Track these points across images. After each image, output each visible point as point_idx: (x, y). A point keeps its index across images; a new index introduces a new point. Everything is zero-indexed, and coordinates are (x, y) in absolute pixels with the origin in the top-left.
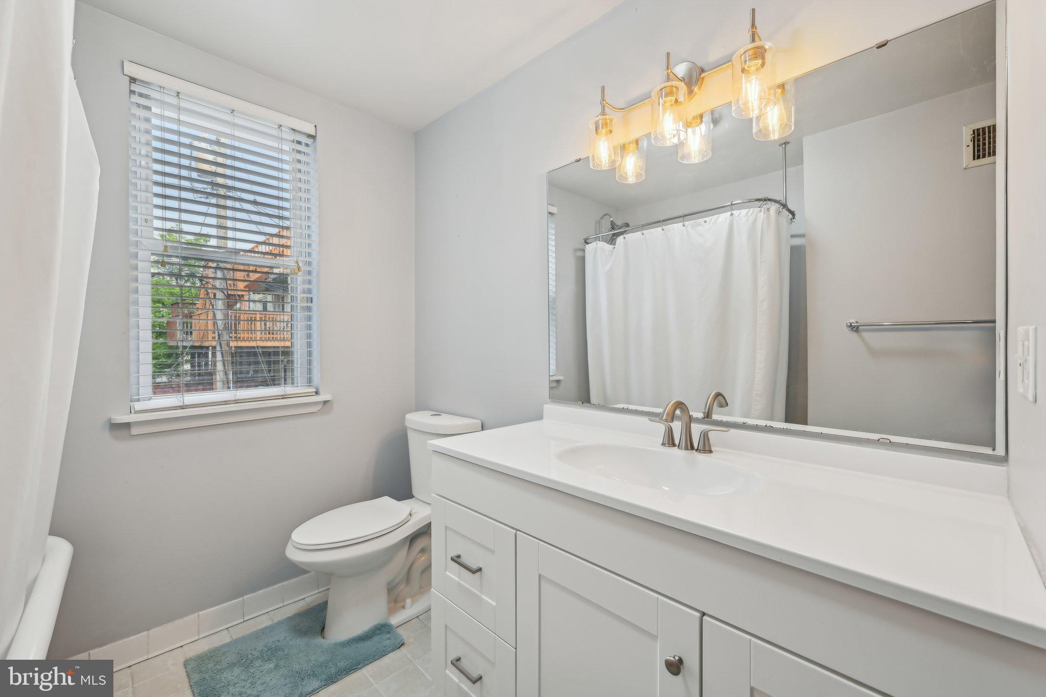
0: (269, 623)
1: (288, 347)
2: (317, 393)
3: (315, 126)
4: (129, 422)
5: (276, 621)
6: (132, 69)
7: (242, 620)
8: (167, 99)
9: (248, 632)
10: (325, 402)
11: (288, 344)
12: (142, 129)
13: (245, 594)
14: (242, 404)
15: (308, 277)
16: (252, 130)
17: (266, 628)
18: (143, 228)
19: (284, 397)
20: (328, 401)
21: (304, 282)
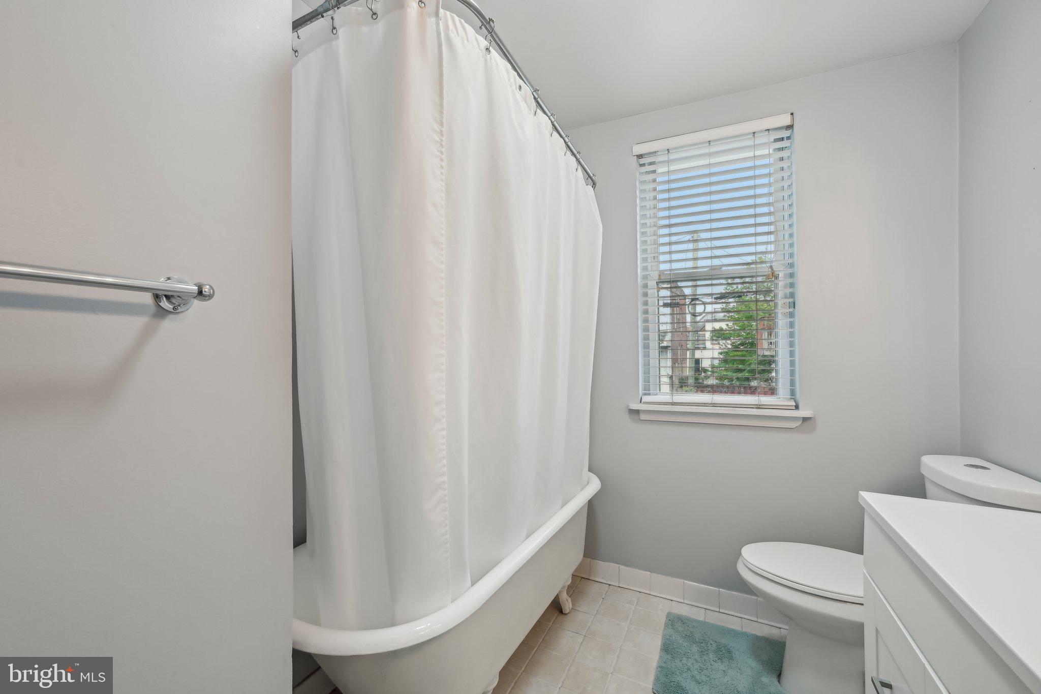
0: (737, 627)
1: (772, 356)
2: (797, 407)
3: (792, 114)
4: (638, 410)
5: (744, 630)
6: (638, 149)
7: (718, 610)
8: (661, 159)
9: (719, 623)
10: (805, 419)
11: (773, 353)
12: (651, 189)
13: (722, 588)
14: (718, 408)
15: (790, 281)
16: (733, 149)
17: (733, 630)
18: (652, 264)
19: (759, 407)
20: (811, 418)
21: (785, 287)
